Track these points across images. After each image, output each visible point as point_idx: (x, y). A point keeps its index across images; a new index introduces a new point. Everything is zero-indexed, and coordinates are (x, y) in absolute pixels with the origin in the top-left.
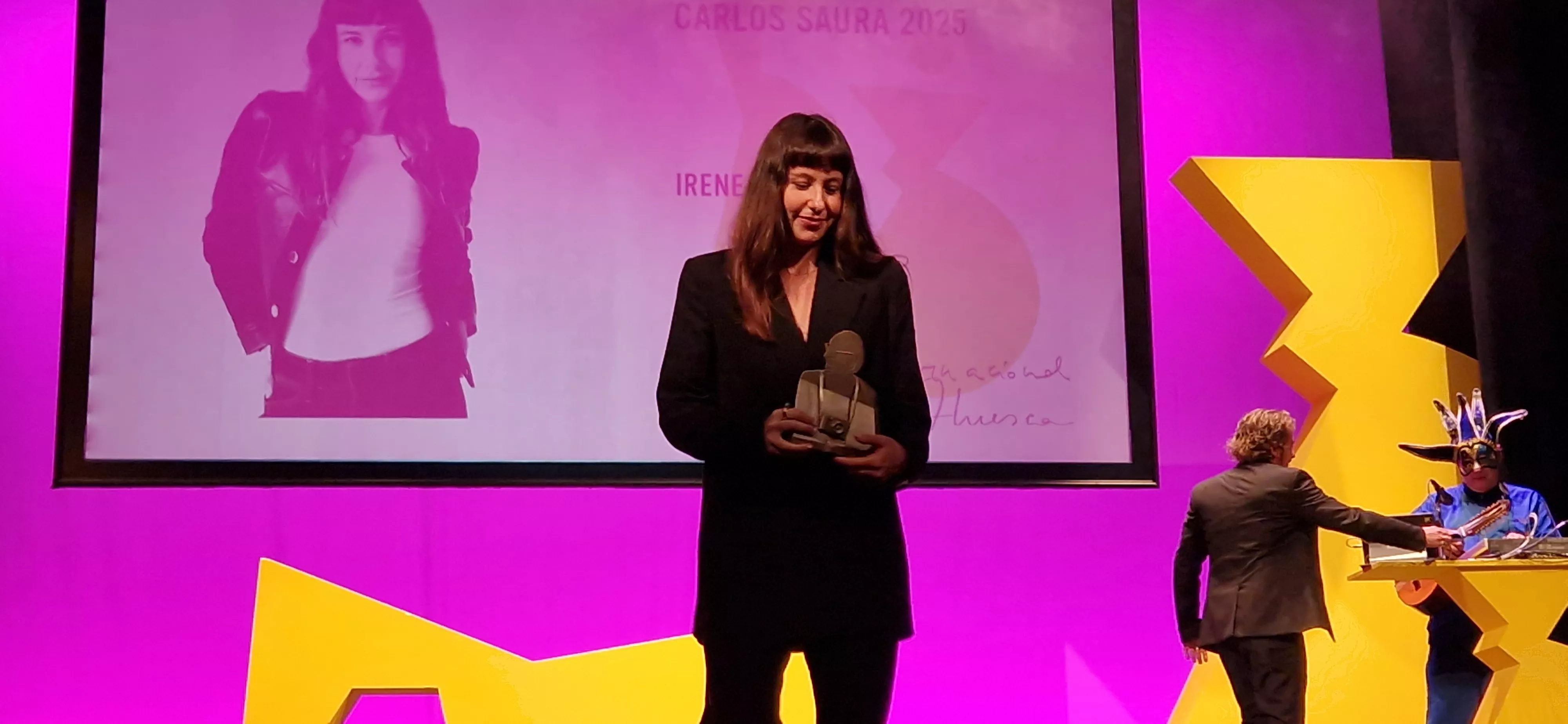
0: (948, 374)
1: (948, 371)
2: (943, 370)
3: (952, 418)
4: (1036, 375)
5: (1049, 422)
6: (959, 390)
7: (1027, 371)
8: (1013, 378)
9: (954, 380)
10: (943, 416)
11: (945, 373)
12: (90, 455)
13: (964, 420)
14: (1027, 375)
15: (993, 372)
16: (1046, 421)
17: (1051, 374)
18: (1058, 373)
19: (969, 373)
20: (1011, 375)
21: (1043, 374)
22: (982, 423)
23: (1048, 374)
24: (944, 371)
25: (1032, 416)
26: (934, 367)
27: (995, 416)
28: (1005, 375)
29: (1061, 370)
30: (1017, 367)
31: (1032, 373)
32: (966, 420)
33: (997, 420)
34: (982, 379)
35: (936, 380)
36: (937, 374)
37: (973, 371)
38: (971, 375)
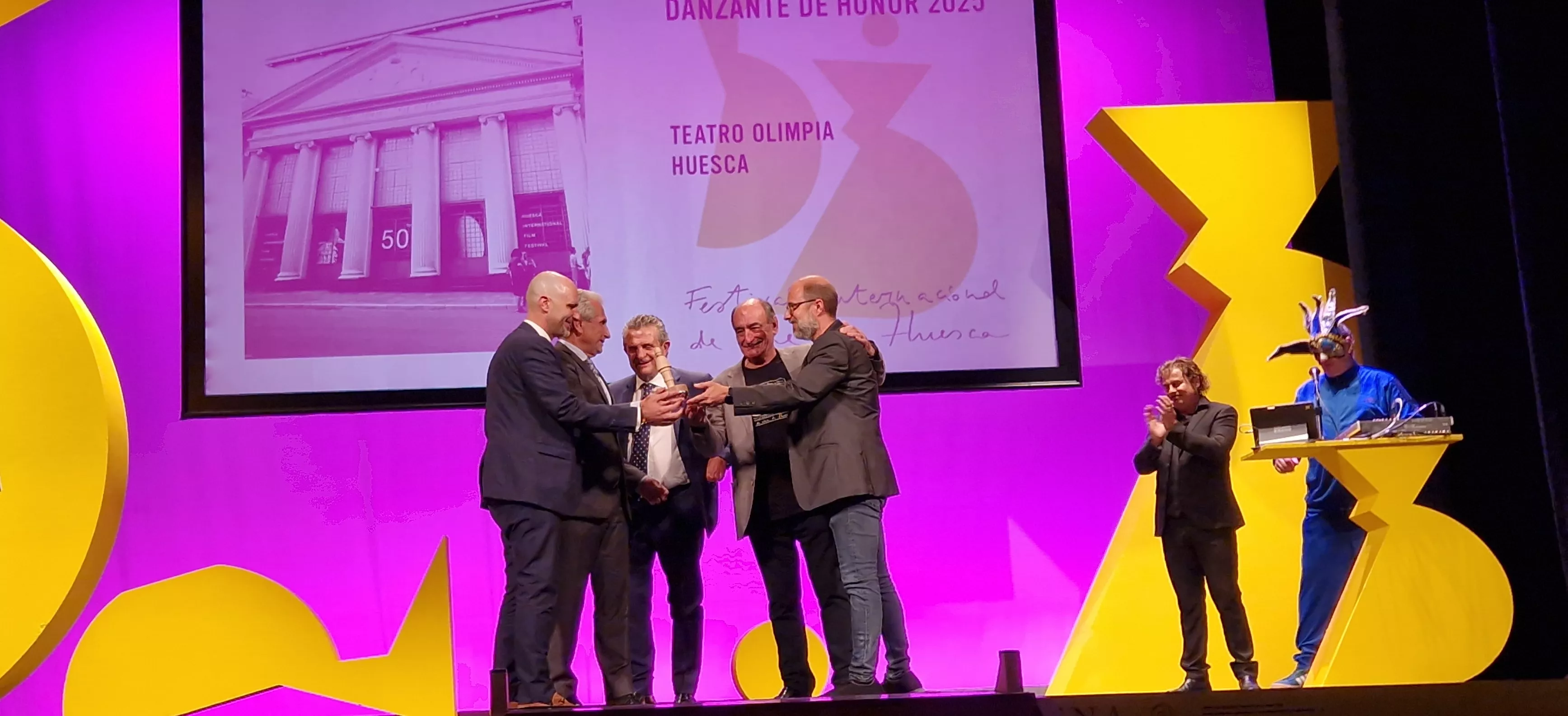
0: (902, 299)
1: (902, 297)
2: (898, 296)
3: (907, 335)
4: (977, 297)
5: (987, 336)
6: (912, 313)
7: (969, 294)
8: (957, 299)
9: (908, 303)
10: (898, 334)
11: (900, 298)
12: (208, 392)
13: (917, 336)
14: (969, 297)
15: (940, 295)
16: (986, 334)
17: (989, 295)
18: (995, 294)
19: (921, 297)
20: (956, 298)
21: (982, 296)
22: (932, 338)
23: (987, 295)
24: (900, 296)
25: (973, 330)
26: (891, 293)
27: (943, 332)
28: (950, 297)
29: (997, 291)
30: (960, 291)
31: (972, 295)
32: (919, 337)
33: (945, 335)
34: (931, 302)
35: (893, 304)
36: (894, 299)
37: (924, 296)
38: (922, 299)
